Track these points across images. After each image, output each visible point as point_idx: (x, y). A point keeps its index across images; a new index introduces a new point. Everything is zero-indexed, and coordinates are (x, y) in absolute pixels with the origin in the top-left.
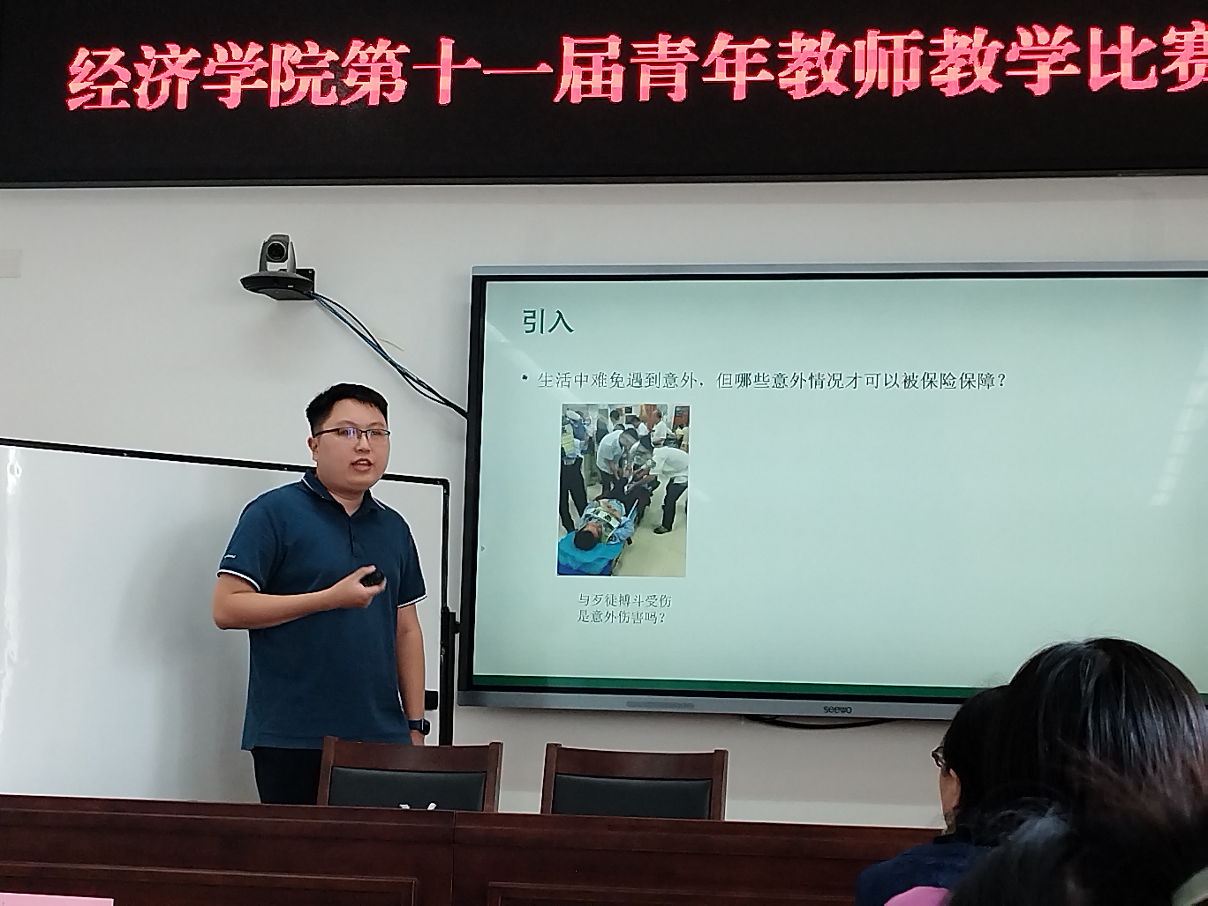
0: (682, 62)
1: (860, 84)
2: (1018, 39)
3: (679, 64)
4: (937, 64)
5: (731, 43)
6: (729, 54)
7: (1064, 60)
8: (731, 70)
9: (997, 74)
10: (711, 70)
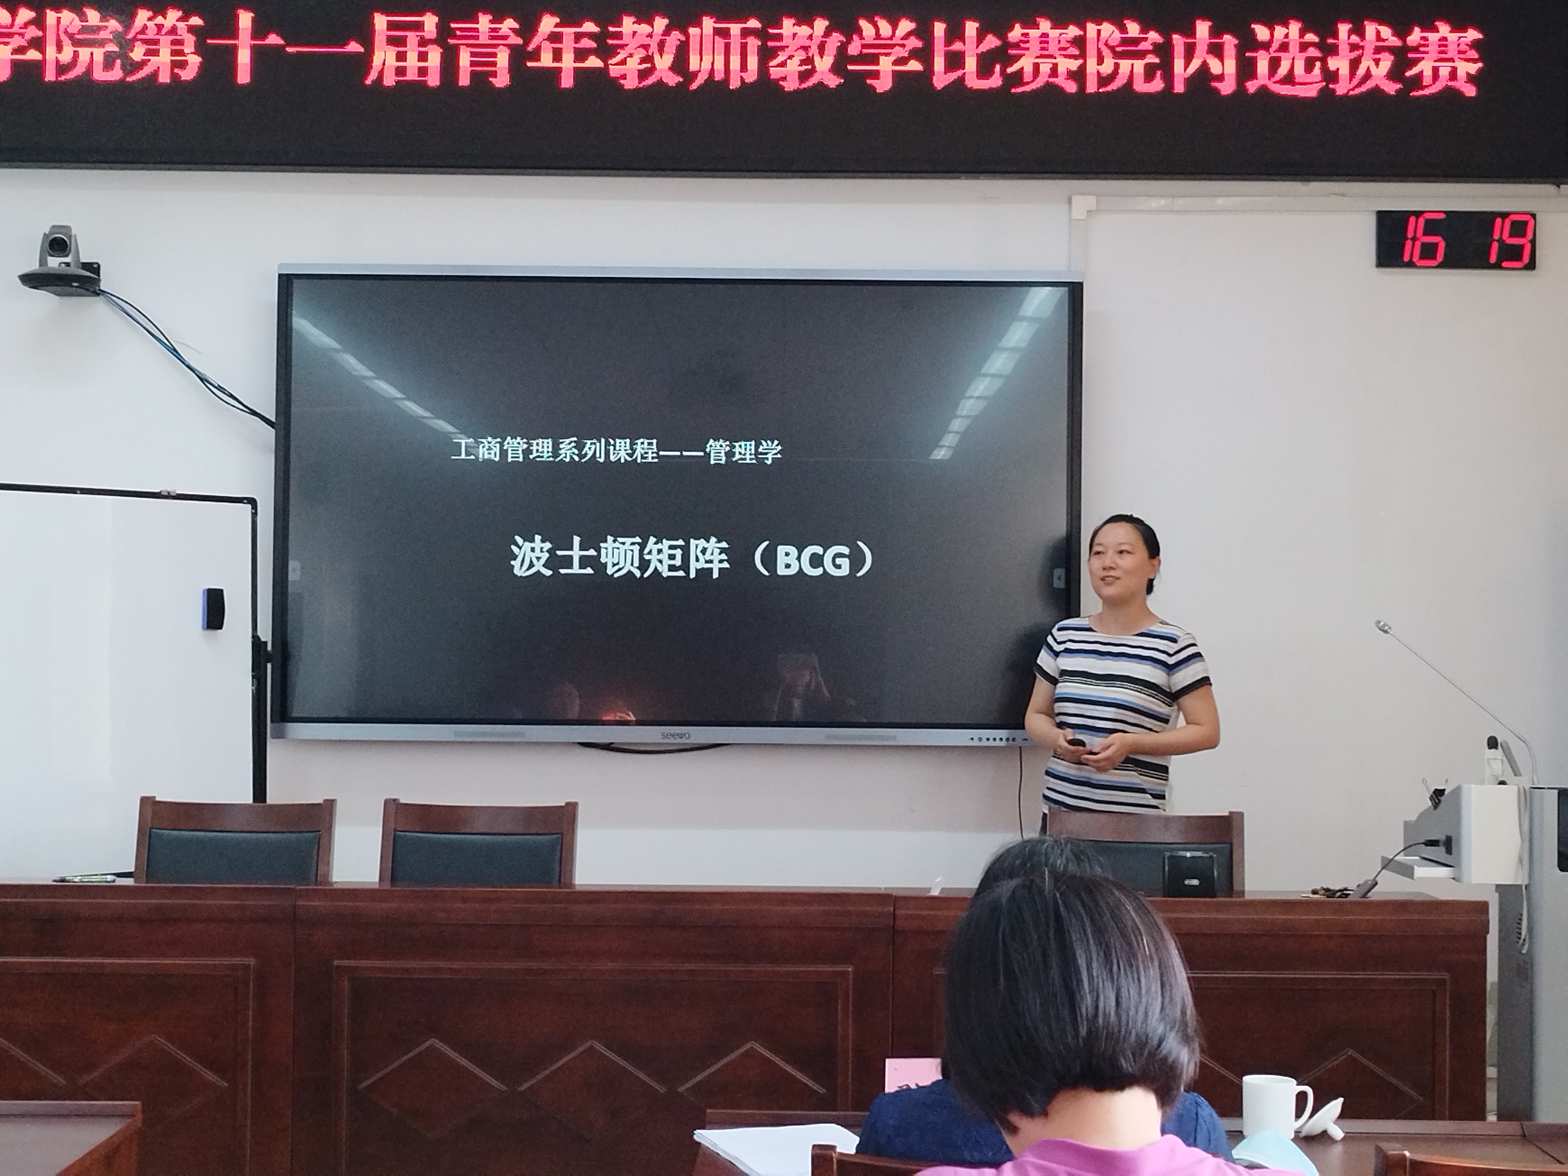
0: (504, 45)
1: (695, 74)
2: (859, 31)
3: (501, 47)
4: (775, 56)
5: (557, 26)
6: (555, 38)
7: (906, 55)
8: (557, 55)
9: (837, 68)
10: (536, 55)
